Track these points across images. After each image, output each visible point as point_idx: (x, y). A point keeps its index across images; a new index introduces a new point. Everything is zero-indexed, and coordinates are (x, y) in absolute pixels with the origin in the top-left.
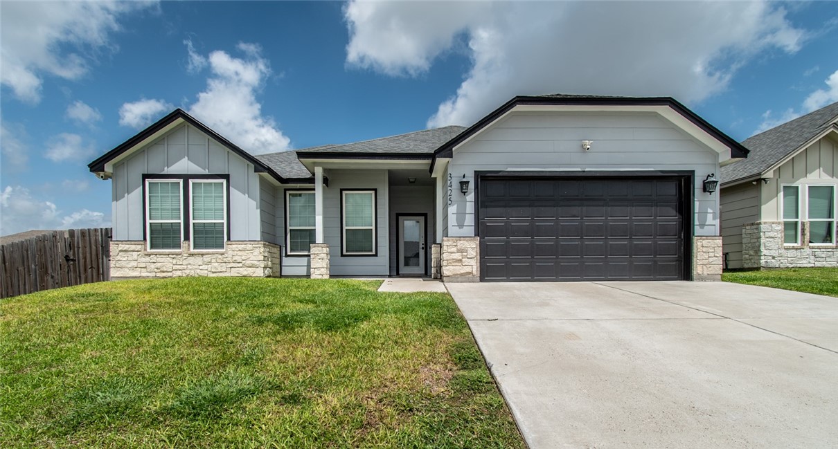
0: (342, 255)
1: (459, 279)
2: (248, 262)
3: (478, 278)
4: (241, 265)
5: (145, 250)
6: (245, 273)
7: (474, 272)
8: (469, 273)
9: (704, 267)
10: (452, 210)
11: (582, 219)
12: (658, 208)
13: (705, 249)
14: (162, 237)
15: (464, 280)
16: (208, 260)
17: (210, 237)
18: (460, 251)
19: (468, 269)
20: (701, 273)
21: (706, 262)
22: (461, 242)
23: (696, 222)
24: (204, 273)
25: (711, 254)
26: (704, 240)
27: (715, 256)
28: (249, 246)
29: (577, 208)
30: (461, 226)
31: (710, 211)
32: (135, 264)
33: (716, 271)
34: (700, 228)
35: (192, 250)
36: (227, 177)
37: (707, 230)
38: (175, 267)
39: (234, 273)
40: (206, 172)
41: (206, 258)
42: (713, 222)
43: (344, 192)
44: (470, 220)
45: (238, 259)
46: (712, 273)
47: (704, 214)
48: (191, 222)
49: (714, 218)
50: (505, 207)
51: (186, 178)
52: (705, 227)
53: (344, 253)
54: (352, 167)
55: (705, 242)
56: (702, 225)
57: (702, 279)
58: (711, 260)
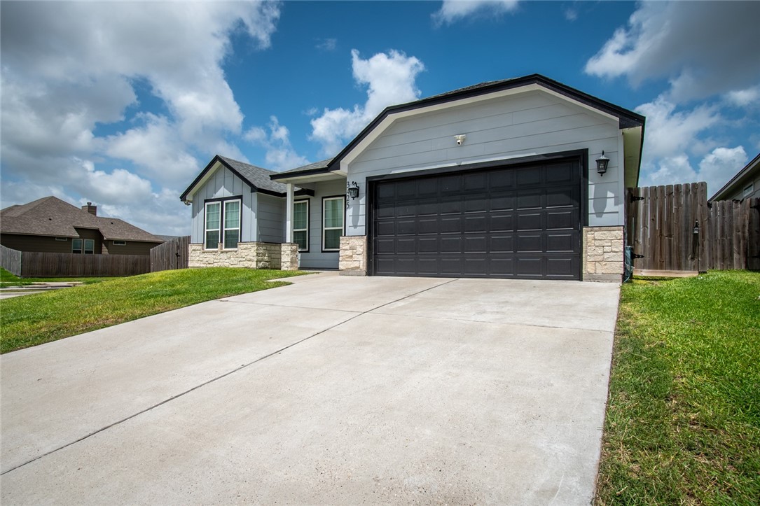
0: (322, 252)
1: (350, 273)
2: (248, 257)
3: (364, 273)
4: (244, 259)
5: (203, 249)
6: (246, 265)
7: (361, 267)
8: (358, 268)
9: (597, 264)
10: (350, 212)
11: (463, 214)
12: (548, 196)
13: (597, 243)
14: (211, 241)
15: (353, 273)
16: (229, 256)
17: (232, 240)
18: (352, 248)
19: (356, 264)
20: (591, 272)
21: (600, 258)
22: (352, 240)
23: (591, 210)
24: (227, 265)
25: (607, 249)
26: (596, 231)
27: (612, 251)
28: (249, 246)
29: (458, 202)
30: (355, 226)
31: (610, 194)
32: (198, 258)
33: (614, 269)
34: (597, 217)
35: (224, 249)
36: (241, 197)
37: (605, 219)
38: (215, 261)
39: (240, 265)
40: (231, 195)
41: (229, 255)
42: (616, 209)
43: (324, 200)
44: (362, 221)
45: (243, 255)
46: (608, 271)
47: (602, 200)
48: (224, 229)
49: (616, 204)
50: (394, 207)
51: (222, 200)
52: (604, 215)
53: (324, 249)
54: (309, 181)
55: (598, 235)
56: (600, 213)
57: (594, 278)
58: (606, 255)
